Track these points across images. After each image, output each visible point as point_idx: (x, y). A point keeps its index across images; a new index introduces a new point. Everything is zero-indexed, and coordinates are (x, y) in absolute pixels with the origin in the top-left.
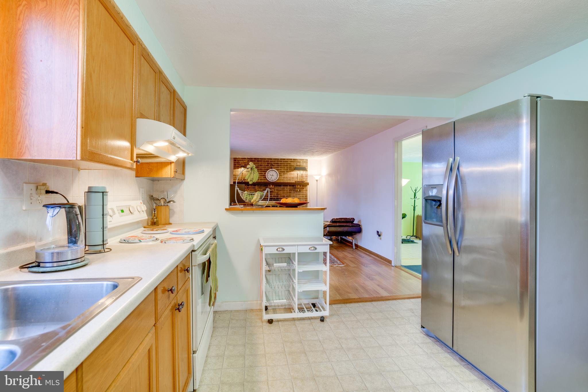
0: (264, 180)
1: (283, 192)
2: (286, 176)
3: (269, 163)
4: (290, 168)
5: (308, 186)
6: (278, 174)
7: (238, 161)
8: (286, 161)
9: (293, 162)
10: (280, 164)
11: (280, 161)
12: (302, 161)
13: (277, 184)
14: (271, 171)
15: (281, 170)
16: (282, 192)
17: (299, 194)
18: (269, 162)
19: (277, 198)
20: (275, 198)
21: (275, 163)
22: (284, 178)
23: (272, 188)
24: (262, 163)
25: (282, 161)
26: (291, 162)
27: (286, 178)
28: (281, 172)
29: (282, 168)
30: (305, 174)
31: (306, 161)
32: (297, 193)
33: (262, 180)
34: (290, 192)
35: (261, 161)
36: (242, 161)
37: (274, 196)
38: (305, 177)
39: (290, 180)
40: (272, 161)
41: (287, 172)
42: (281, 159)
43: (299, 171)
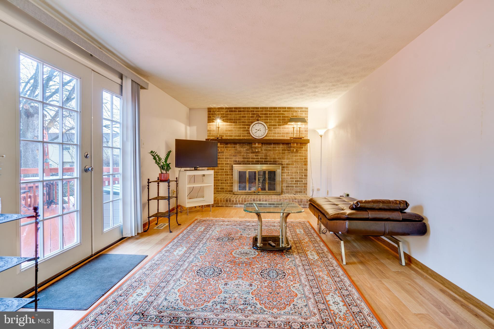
0: (248, 136)
1: (274, 153)
2: (277, 130)
3: (254, 114)
4: (283, 120)
5: (308, 144)
6: (267, 128)
7: (214, 111)
8: (277, 110)
9: (288, 111)
10: (269, 114)
11: (270, 111)
12: (299, 110)
13: (265, 142)
14: (257, 125)
15: (270, 122)
16: (272, 152)
17: (296, 156)
18: (255, 112)
19: (265, 161)
20: (262, 161)
21: (262, 114)
22: (275, 133)
23: (259, 147)
24: (245, 114)
25: (272, 111)
26: (285, 111)
27: (278, 133)
28: (271, 125)
29: (272, 120)
30: (304, 128)
31: (306, 110)
32: (293, 154)
33: (245, 136)
34: (283, 153)
35: (243, 111)
36: (219, 111)
37: (261, 158)
38: (304, 132)
39: (283, 136)
40: (258, 111)
41: (279, 125)
42: (271, 108)
43: (296, 123)
